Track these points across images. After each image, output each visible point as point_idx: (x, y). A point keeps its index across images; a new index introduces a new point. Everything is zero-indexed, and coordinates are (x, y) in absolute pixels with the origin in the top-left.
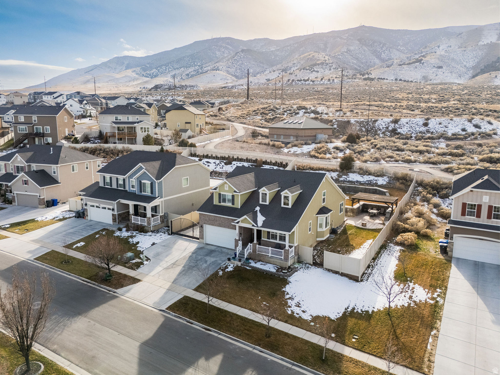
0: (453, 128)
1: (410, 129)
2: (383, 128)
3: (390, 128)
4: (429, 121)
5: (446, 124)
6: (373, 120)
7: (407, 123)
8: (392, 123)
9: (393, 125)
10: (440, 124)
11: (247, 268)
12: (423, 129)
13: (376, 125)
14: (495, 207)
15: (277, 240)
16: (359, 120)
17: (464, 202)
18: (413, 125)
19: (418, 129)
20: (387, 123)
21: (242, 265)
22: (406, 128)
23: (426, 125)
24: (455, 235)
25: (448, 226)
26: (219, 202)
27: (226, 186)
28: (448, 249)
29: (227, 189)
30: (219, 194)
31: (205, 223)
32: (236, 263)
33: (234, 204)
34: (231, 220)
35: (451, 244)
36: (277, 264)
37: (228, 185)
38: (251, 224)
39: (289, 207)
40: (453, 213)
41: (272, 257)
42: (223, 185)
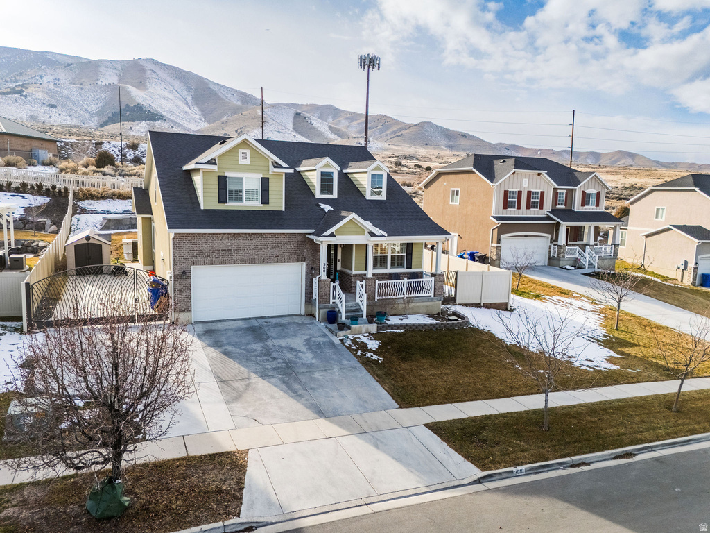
14: (533, 192)
17: (506, 189)
21: (378, 328)
24: (502, 236)
25: (497, 223)
26: (220, 202)
27: (244, 154)
28: (494, 258)
29: (248, 162)
30: (219, 177)
31: (196, 263)
32: (364, 331)
33: (268, 203)
34: (286, 240)
35: (499, 248)
36: (421, 311)
37: (248, 152)
38: (364, 234)
39: (384, 197)
40: (495, 205)
41: (410, 300)
42: (234, 150)
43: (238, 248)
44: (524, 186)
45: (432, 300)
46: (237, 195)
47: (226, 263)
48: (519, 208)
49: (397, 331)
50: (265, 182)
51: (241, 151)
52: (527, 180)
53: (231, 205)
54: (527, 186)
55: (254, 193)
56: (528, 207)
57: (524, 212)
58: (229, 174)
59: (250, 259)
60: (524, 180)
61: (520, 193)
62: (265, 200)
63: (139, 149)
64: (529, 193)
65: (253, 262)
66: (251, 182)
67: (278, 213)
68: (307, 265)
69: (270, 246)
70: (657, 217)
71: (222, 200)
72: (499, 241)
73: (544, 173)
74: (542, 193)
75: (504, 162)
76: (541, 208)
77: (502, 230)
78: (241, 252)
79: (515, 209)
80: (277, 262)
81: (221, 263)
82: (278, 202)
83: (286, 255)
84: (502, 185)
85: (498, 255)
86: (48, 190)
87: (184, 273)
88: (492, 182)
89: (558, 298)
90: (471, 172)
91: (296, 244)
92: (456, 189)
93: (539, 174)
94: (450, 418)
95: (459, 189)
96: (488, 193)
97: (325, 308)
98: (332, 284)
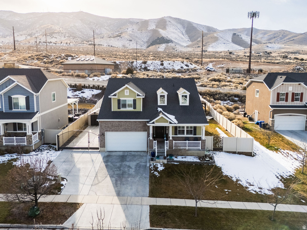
0: (177, 67)
1: (154, 67)
2: (139, 67)
3: (143, 67)
4: (163, 62)
5: (172, 64)
6: (131, 62)
7: (152, 64)
8: (143, 64)
9: (144, 65)
10: (169, 64)
11: (176, 163)
12: (161, 67)
13: (134, 65)
14: (296, 93)
15: (184, 134)
16: (122, 62)
17: (278, 92)
18: (155, 65)
19: (158, 67)
20: (140, 64)
21: (168, 162)
22: (152, 66)
23: (162, 64)
24: (275, 115)
25: (272, 109)
26: (118, 109)
27: (127, 91)
28: (271, 125)
29: (128, 94)
30: (118, 100)
31: (107, 131)
33: (136, 109)
34: (139, 123)
35: (273, 121)
36: (195, 155)
37: (128, 91)
38: (168, 123)
39: (188, 104)
40: (272, 100)
41: (189, 150)
42: (123, 90)
44: (289, 90)
46: (124, 106)
47: (117, 131)
48: (287, 100)
50: (135, 101)
51: (126, 91)
52: (292, 87)
53: (122, 109)
54: (291, 90)
56: (293, 100)
57: (289, 103)
58: (121, 99)
59: (125, 130)
60: (290, 87)
61: (287, 94)
62: (135, 108)
64: (293, 94)
65: (127, 131)
66: (130, 101)
67: (139, 112)
68: (147, 133)
69: (133, 125)
71: (119, 108)
72: (273, 117)
73: (302, 84)
74: (302, 94)
75: (281, 77)
76: (301, 101)
77: (274, 112)
78: (122, 127)
79: (284, 102)
80: (136, 131)
81: (115, 131)
82: (140, 108)
83: (139, 129)
84: (276, 90)
85: (273, 124)
86: (101, 87)
87: (103, 134)
88: (270, 89)
90: (262, 82)
91: (143, 125)
92: (258, 90)
93: (299, 84)
96: (269, 93)
97: (151, 150)
98: (154, 141)
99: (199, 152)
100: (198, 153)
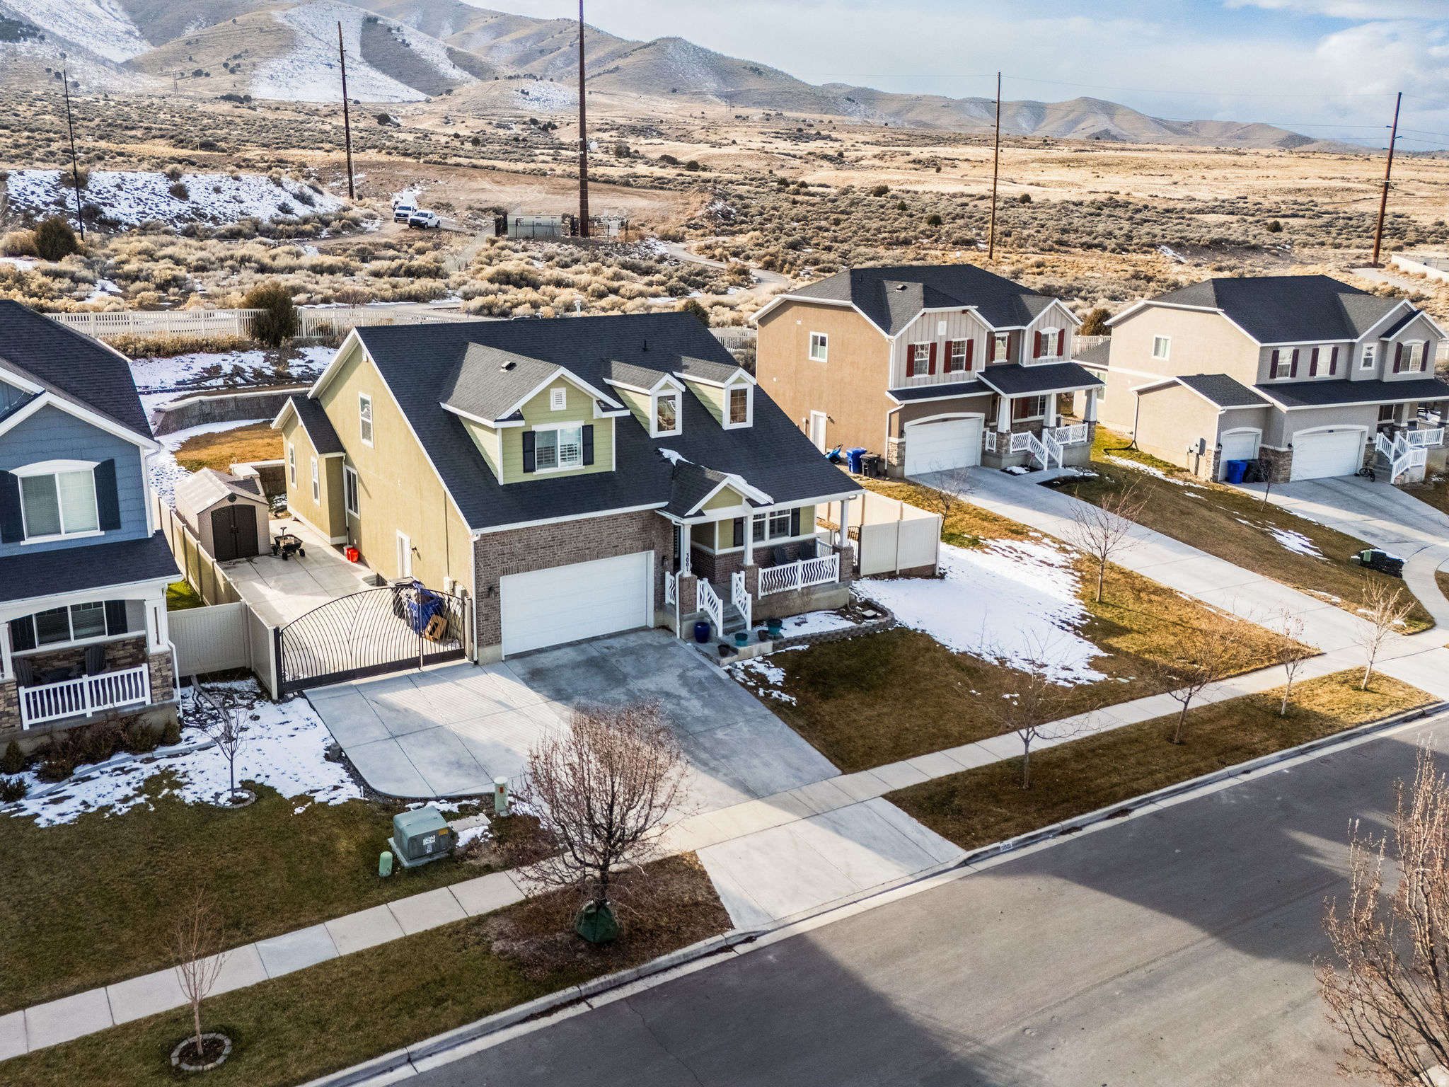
8: (68, 188)
9: (74, 193)
10: (217, 190)
12: (180, 207)
14: (955, 343)
15: (763, 539)
17: (911, 343)
19: (164, 207)
21: (775, 647)
23: (179, 193)
24: (907, 425)
25: (899, 404)
26: (525, 471)
27: (559, 395)
28: (895, 462)
29: (563, 406)
30: (524, 434)
31: (506, 572)
32: (755, 653)
33: (591, 462)
34: (627, 521)
35: (901, 446)
36: (821, 605)
37: (563, 391)
38: (740, 503)
39: (749, 423)
40: (893, 374)
41: (808, 591)
42: (545, 393)
43: (562, 542)
44: (939, 334)
45: (837, 587)
46: (549, 457)
47: (547, 565)
48: (932, 371)
49: (800, 648)
50: (588, 431)
51: (554, 391)
52: (945, 323)
53: (542, 473)
54: (944, 333)
55: (570, 450)
56: (947, 369)
57: (941, 379)
58: (537, 428)
59: (579, 556)
60: (940, 324)
61: (934, 346)
62: (588, 460)
63: (90, 186)
64: (949, 344)
65: (583, 559)
66: (568, 433)
67: (608, 475)
68: (656, 554)
69: (605, 534)
70: (1156, 353)
71: (528, 468)
72: (901, 433)
73: (972, 308)
74: (970, 343)
75: (904, 288)
76: (969, 368)
77: (906, 415)
78: (567, 548)
79: (927, 375)
80: (616, 554)
81: (540, 568)
82: (606, 460)
83: (628, 543)
84: (905, 339)
85: (901, 458)
87: (491, 589)
88: (888, 331)
89: (1008, 542)
90: (849, 309)
91: (640, 525)
92: (820, 335)
93: (964, 312)
94: (910, 783)
95: (826, 335)
96: (882, 349)
97: (690, 618)
98: (699, 582)
99: (833, 593)
100: (830, 597)
